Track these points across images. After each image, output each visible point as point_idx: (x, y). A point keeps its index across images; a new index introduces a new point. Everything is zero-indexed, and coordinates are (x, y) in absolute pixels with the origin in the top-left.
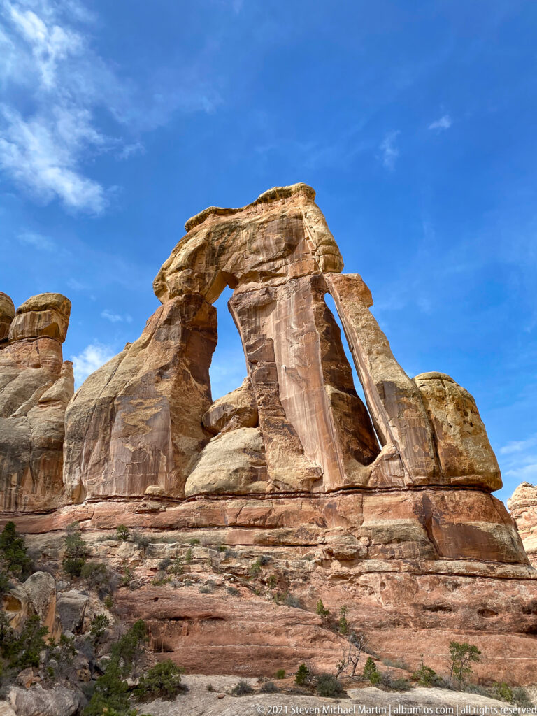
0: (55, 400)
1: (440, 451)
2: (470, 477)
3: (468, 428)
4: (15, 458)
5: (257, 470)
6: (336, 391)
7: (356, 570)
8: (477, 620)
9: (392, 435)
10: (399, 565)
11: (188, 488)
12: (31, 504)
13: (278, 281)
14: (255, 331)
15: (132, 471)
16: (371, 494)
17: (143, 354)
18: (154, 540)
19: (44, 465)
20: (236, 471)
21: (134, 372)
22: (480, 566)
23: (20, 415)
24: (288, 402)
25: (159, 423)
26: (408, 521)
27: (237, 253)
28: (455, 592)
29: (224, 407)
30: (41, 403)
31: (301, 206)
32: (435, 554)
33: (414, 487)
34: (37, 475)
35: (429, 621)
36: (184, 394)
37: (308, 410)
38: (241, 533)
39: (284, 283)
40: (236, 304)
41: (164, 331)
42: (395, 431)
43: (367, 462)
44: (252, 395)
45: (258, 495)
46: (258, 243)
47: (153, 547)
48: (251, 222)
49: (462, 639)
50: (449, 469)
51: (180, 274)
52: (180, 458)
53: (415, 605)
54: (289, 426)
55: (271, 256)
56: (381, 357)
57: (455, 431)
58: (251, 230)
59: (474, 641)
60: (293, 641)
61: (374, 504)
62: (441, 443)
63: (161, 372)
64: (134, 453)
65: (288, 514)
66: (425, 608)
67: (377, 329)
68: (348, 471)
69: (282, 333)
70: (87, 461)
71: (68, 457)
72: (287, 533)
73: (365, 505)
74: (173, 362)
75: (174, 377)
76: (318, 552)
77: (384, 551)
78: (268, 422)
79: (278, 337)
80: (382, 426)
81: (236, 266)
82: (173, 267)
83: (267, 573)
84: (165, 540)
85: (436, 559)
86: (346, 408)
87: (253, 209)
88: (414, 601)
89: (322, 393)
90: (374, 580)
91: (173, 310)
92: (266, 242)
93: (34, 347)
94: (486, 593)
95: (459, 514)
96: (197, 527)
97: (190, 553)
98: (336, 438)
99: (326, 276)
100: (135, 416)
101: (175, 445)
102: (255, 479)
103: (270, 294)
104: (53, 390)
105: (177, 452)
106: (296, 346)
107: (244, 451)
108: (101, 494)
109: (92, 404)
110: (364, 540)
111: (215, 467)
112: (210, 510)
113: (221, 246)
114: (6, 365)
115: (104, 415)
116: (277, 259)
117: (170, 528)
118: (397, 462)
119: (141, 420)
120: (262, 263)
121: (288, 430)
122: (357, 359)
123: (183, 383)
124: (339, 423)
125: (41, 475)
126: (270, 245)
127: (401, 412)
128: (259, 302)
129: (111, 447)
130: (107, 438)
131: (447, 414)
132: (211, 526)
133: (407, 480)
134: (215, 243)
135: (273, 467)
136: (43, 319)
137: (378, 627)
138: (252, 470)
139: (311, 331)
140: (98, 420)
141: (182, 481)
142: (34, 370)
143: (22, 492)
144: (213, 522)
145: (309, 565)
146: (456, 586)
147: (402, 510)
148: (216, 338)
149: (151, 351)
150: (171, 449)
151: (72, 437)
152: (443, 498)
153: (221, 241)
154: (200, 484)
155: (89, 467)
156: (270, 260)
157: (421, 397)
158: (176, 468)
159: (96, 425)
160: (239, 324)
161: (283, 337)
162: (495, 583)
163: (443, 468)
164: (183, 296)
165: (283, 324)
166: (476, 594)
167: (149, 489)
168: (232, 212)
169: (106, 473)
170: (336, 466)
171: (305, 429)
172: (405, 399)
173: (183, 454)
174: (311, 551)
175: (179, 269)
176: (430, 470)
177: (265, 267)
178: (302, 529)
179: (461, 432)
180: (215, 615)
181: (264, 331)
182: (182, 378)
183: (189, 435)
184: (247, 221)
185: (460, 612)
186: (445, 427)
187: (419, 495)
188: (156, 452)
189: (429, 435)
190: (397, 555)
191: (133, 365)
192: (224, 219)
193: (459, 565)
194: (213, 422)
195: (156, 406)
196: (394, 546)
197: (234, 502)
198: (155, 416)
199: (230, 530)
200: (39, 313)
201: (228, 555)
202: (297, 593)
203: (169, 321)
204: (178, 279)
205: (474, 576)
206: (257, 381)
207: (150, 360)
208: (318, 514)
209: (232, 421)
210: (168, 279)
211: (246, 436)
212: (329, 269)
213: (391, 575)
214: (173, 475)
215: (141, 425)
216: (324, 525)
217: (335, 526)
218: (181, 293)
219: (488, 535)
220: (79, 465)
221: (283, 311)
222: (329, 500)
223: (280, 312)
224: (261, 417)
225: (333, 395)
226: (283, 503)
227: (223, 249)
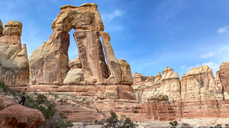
0: (22, 56)
1: (122, 77)
2: (127, 83)
3: (128, 72)
4: (14, 72)
5: (82, 79)
6: (101, 62)
7: (103, 101)
8: (126, 110)
9: (113, 73)
10: (112, 100)
11: (64, 82)
12: (19, 84)
13: (87, 30)
14: (81, 43)
15: (50, 78)
16: (107, 85)
17: (50, 47)
18: (58, 95)
19: (22, 74)
20: (77, 79)
21: (48, 51)
22: (127, 100)
23: (13, 59)
24: (89, 63)
25: (56, 66)
26: (114, 91)
27: (76, 21)
28: (122, 105)
29: (73, 63)
30: (18, 56)
31: (94, 11)
32: (119, 98)
33: (116, 84)
34: (20, 76)
35: (117, 111)
36: (62, 58)
37: (94, 66)
38: (78, 93)
39: (89, 32)
40: (76, 35)
41: (56, 40)
42: (113, 72)
43: (107, 78)
44: (80, 60)
45: (82, 85)
46: (82, 19)
47: (58, 96)
48: (81, 12)
49: (123, 114)
50: (123, 81)
51: (60, 24)
52: (62, 75)
53: (115, 108)
54: (89, 69)
55: (86, 23)
56: (112, 55)
57: (125, 73)
58: (81, 15)
59: (125, 114)
60: (92, 116)
61: (108, 87)
62: (123, 75)
63: (56, 52)
64: (50, 73)
65: (89, 89)
66: (116, 108)
67: (111, 48)
68: (103, 80)
69: (88, 45)
70: (37, 74)
71: (31, 73)
72: (89, 93)
73: (106, 88)
74: (59, 50)
75: (59, 54)
76: (96, 97)
77: (109, 97)
78: (84, 68)
79: (87, 46)
80: (111, 71)
81: (76, 24)
82: (58, 22)
83: (85, 102)
84: (60, 94)
85: (119, 99)
86: (103, 66)
87: (81, 8)
88: (115, 107)
89: (98, 62)
90: (107, 103)
91: (59, 35)
92: (85, 19)
93: (12, 38)
94: (128, 105)
95: (125, 90)
96: (67, 91)
97: (67, 97)
98: (101, 73)
99: (100, 32)
100: (50, 64)
101: (61, 72)
102: (81, 81)
103: (85, 34)
104: (22, 53)
105: (61, 73)
106: (92, 49)
107: (79, 74)
108: (41, 83)
109: (37, 59)
110: (105, 95)
111: (72, 78)
112: (70, 88)
113: (72, 18)
114: (3, 43)
115: (41, 63)
116: (87, 25)
117: (61, 91)
118: (113, 79)
119: (51, 65)
120: (83, 25)
121: (89, 70)
122: (106, 54)
123: (62, 55)
124: (102, 70)
125: (21, 76)
126: (86, 20)
127: (115, 68)
128: (82, 36)
129: (43, 71)
130: (42, 69)
131: (124, 69)
132: (71, 91)
133: (115, 83)
134: (70, 17)
135: (86, 78)
136: (15, 30)
137: (107, 112)
138: (80, 79)
139: (96, 46)
140: (39, 64)
141: (63, 80)
142: (14, 45)
143: (16, 81)
144: (71, 90)
145: (94, 100)
146: (122, 104)
147: (113, 89)
148: (69, 43)
149: (53, 46)
150: (60, 73)
151: (32, 68)
152: (122, 87)
153: (72, 16)
154: (67, 82)
155: (38, 76)
156: (85, 25)
157: (119, 65)
158: (61, 77)
159: (38, 65)
160: (76, 40)
161: (89, 46)
162: (130, 103)
163: (122, 81)
164: (62, 31)
165: (89, 43)
166: (126, 105)
167: (54, 82)
168: (75, 7)
169: (42, 78)
170: (101, 79)
171: (93, 70)
172: (116, 65)
173: (63, 74)
174: (94, 97)
175: (60, 23)
176: (120, 81)
177: (84, 26)
178: (92, 92)
179: (127, 73)
180: (77, 111)
181: (83, 44)
182: (62, 54)
183: (64, 69)
184: (79, 12)
185: (123, 109)
186: (124, 72)
187: (117, 86)
188: (56, 73)
189: (120, 74)
190: (112, 98)
191: (48, 49)
192: (73, 10)
193: (123, 100)
194: (70, 66)
195: (55, 61)
196: (111, 96)
197: (76, 86)
198: (55, 64)
199: (76, 92)
200: (13, 27)
201: (76, 98)
202: (91, 106)
203: (57, 38)
204: (60, 26)
205: (126, 102)
206: (82, 57)
207: (53, 48)
208: (96, 89)
209: (75, 66)
210: (56, 25)
211: (79, 70)
212: (101, 30)
213: (110, 102)
214: (60, 79)
215: (51, 66)
216: (97, 92)
217: (99, 92)
218: (61, 30)
219: (130, 94)
220: (35, 75)
221: (89, 39)
222: (98, 86)
223: (88, 39)
224: (82, 66)
225: (101, 63)
226: (88, 86)
227: (72, 19)
